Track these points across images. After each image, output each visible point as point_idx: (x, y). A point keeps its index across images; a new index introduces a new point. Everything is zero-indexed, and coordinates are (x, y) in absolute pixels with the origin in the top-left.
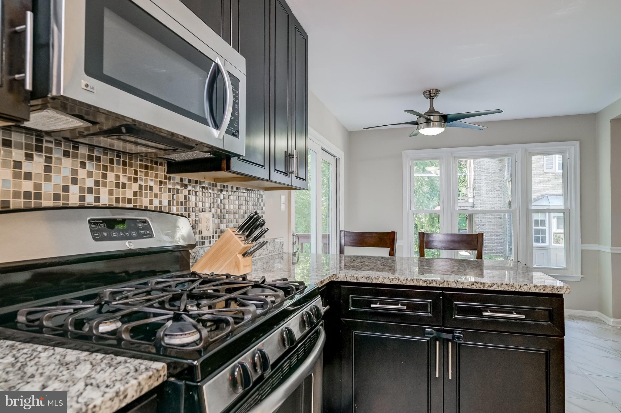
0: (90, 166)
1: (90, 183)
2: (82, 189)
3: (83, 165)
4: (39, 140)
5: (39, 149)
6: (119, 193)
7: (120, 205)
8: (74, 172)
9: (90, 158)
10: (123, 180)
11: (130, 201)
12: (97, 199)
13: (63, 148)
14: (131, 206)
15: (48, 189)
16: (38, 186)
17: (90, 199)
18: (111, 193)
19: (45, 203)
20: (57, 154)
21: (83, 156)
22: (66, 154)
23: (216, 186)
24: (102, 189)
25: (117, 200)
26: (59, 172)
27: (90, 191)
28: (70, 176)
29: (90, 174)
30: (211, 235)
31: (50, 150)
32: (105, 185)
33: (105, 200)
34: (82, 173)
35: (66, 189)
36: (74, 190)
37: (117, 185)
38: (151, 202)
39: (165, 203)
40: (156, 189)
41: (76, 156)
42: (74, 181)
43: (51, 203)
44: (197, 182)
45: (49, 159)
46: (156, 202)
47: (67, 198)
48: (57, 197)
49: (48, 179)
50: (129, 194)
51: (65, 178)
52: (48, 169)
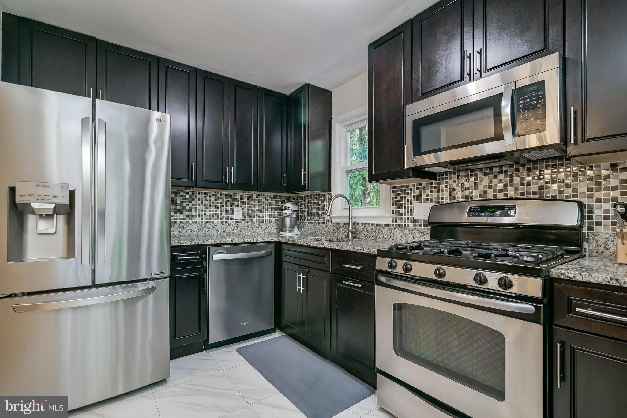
0: (501, 177)
1: (501, 186)
2: (495, 191)
3: (495, 177)
5: (472, 175)
6: (525, 189)
7: (525, 197)
8: (490, 182)
9: (500, 172)
10: (530, 178)
11: (535, 193)
12: (506, 195)
13: (483, 172)
14: (537, 197)
15: (476, 193)
16: (472, 193)
17: (501, 195)
18: (517, 190)
19: (474, 199)
20: (481, 175)
21: (495, 172)
22: (485, 174)
24: (509, 188)
25: (523, 194)
26: (482, 184)
27: (501, 191)
28: (488, 185)
29: (500, 182)
31: (476, 175)
32: (512, 186)
34: (495, 182)
35: (486, 192)
37: (522, 184)
39: (582, 190)
41: (491, 174)
42: (490, 187)
43: (478, 199)
45: (476, 179)
46: (568, 191)
47: (487, 196)
48: (481, 196)
49: (476, 188)
50: (534, 188)
51: (485, 186)
52: (476, 184)
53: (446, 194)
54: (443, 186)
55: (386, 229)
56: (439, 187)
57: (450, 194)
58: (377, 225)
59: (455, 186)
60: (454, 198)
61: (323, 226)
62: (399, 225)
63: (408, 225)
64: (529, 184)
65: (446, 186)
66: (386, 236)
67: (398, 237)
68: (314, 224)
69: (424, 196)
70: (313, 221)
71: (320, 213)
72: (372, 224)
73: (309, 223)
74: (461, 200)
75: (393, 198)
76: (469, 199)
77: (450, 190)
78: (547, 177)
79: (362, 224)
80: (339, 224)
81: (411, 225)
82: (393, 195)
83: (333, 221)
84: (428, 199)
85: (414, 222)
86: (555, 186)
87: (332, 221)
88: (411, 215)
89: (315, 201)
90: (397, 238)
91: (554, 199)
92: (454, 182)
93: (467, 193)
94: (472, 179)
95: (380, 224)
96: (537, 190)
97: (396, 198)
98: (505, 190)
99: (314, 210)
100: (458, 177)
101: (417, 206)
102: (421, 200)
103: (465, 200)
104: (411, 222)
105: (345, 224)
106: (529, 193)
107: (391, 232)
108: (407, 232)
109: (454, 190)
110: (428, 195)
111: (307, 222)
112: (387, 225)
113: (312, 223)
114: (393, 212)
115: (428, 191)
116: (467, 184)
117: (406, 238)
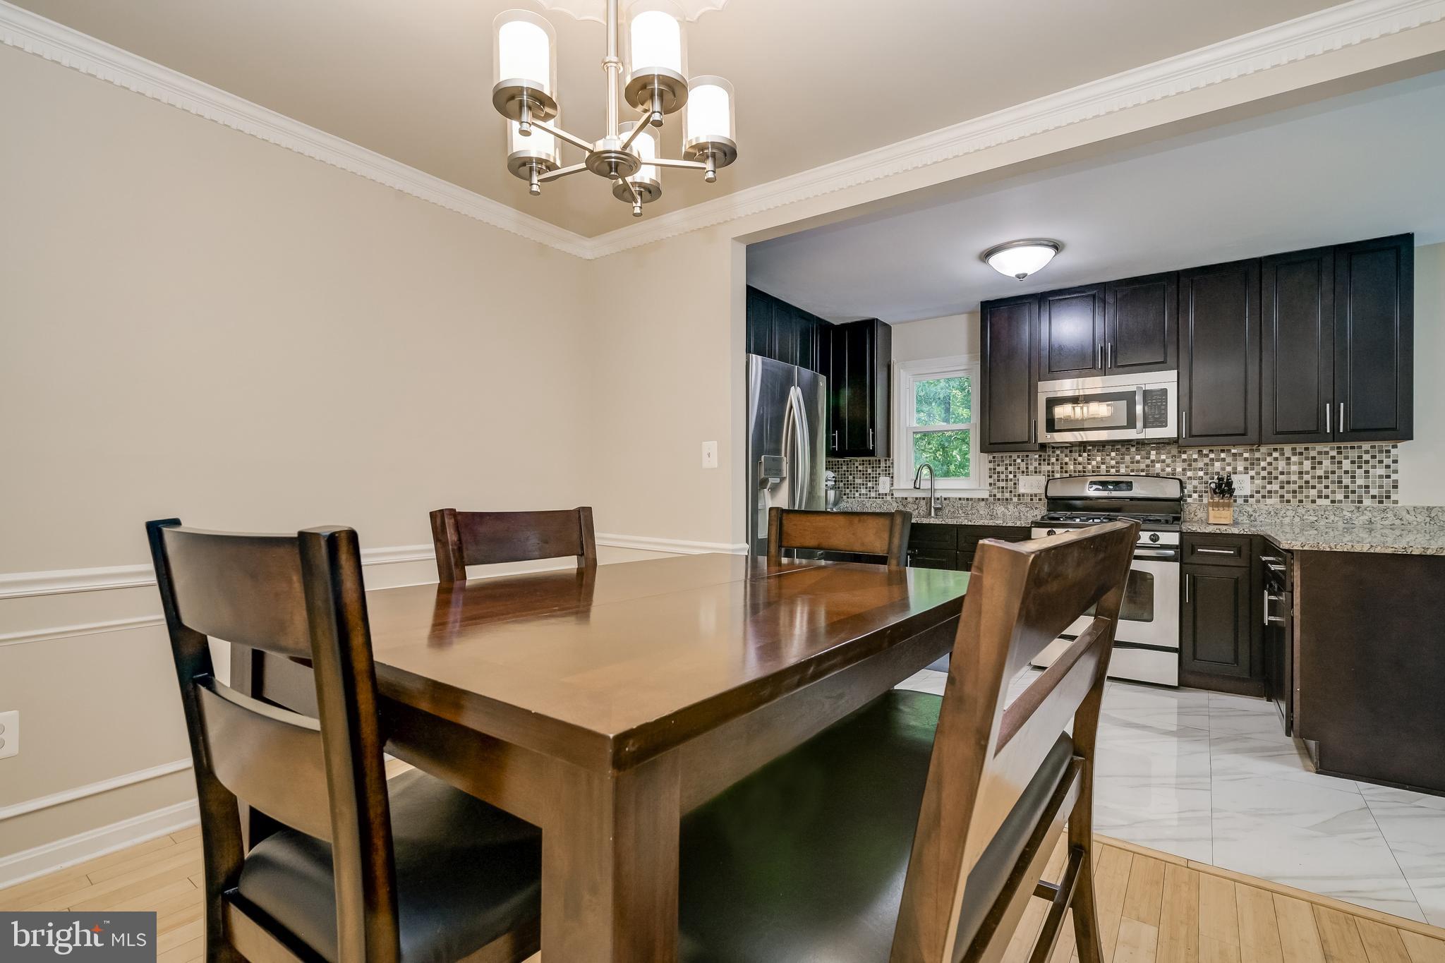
0: (1113, 454)
1: (1113, 463)
3: (1108, 455)
4: (1085, 447)
5: (1084, 452)
6: (1135, 466)
9: (1113, 450)
10: (1138, 458)
11: (1143, 471)
14: (1144, 474)
22: (1098, 451)
23: (1258, 450)
26: (1095, 460)
27: (1113, 467)
30: (1249, 494)
31: (1089, 451)
33: (1123, 471)
34: (1107, 459)
35: (1099, 467)
36: (1103, 467)
37: (1132, 463)
38: (1163, 470)
39: (1179, 470)
40: (1169, 461)
41: (1104, 450)
42: (1103, 463)
44: (1223, 451)
46: (1169, 470)
47: (1099, 472)
50: (1143, 466)
51: (1098, 462)
53: (1057, 468)
54: (1053, 460)
55: (983, 504)
56: (1049, 460)
57: (1062, 468)
58: (968, 499)
59: (1067, 459)
60: (1066, 472)
61: (879, 502)
62: (999, 499)
63: (1011, 499)
64: (1138, 462)
65: (1057, 460)
66: (981, 512)
67: (999, 512)
68: (859, 500)
69: (1031, 468)
70: (857, 494)
71: (870, 484)
72: (960, 499)
73: (848, 498)
74: (1073, 474)
75: (990, 469)
76: (1082, 474)
77: (1061, 464)
78: (1153, 457)
79: (945, 499)
80: (906, 499)
81: (1015, 499)
82: (991, 466)
83: (895, 496)
84: (1036, 472)
85: (1019, 495)
86: (1158, 465)
87: (892, 495)
88: (1015, 488)
89: (860, 468)
90: (997, 514)
91: (1158, 476)
92: (1066, 456)
93: (1080, 468)
94: (1085, 455)
95: (971, 499)
96: (1144, 467)
97: (995, 469)
98: (1117, 467)
99: (858, 481)
100: (1071, 452)
101: (1023, 479)
102: (1027, 472)
103: (1077, 474)
104: (1015, 496)
105: (917, 499)
106: (1138, 471)
107: (990, 507)
108: (1011, 507)
109: (1066, 464)
110: (1036, 468)
111: (845, 497)
112: (983, 500)
113: (854, 498)
114: (990, 484)
115: (1036, 464)
116: (1080, 459)
117: (1010, 513)
